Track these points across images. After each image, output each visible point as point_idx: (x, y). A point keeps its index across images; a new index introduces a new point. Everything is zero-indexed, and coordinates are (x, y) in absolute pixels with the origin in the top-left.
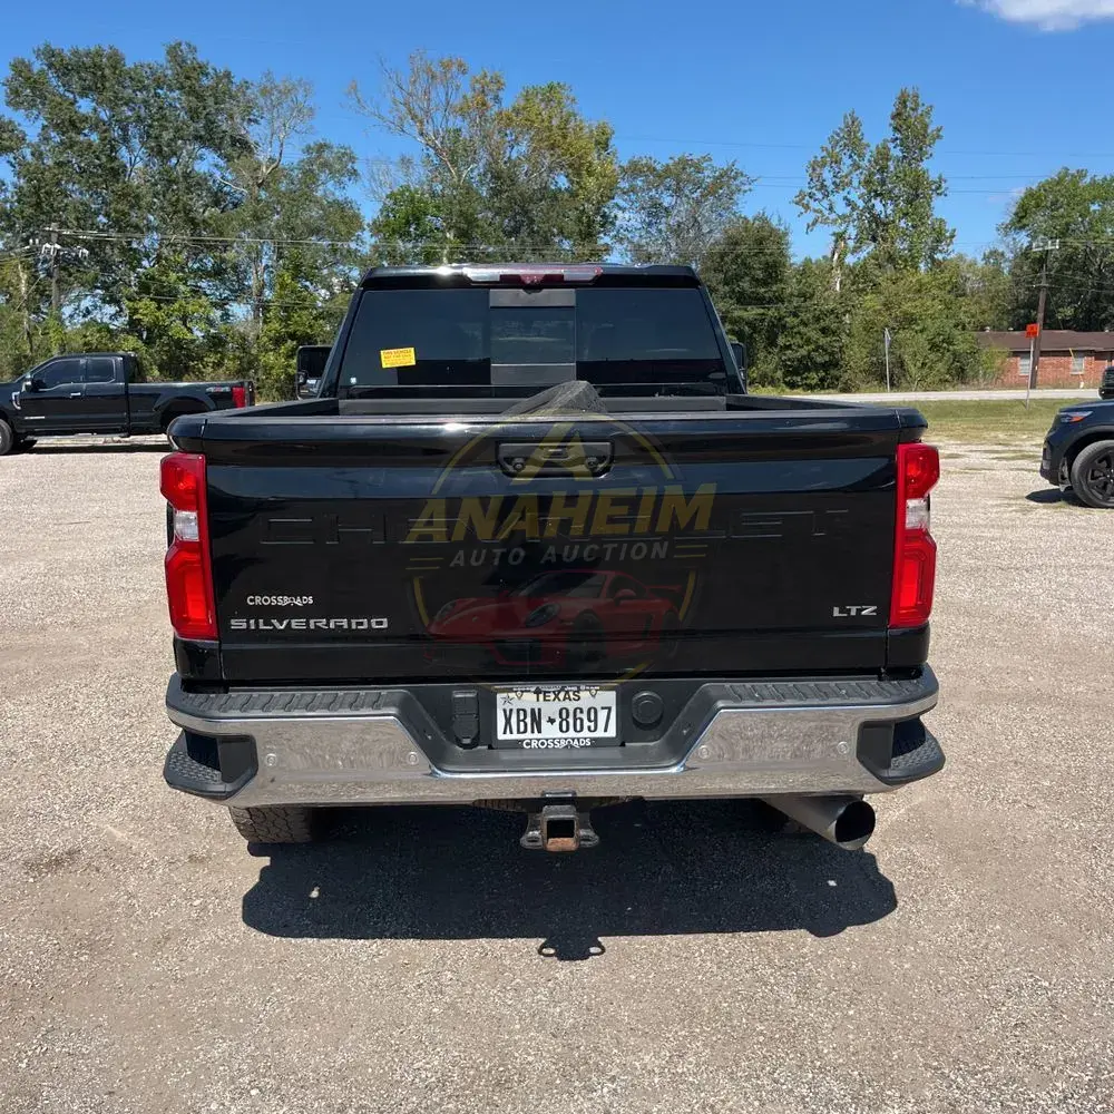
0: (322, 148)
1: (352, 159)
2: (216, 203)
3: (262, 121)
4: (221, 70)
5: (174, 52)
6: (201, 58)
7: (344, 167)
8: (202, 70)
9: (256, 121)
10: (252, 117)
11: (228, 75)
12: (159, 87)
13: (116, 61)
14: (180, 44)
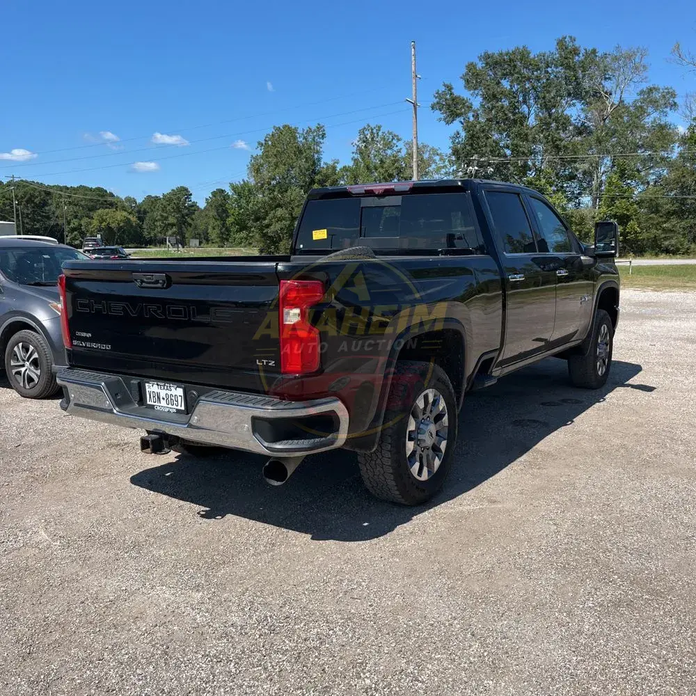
0: (651, 90)
1: (673, 95)
2: (580, 133)
3: (613, 78)
4: (590, 48)
5: (561, 44)
6: (577, 44)
7: (668, 100)
8: (575, 52)
9: (609, 78)
10: (607, 76)
11: (594, 52)
12: (548, 66)
13: (523, 55)
14: (565, 38)
